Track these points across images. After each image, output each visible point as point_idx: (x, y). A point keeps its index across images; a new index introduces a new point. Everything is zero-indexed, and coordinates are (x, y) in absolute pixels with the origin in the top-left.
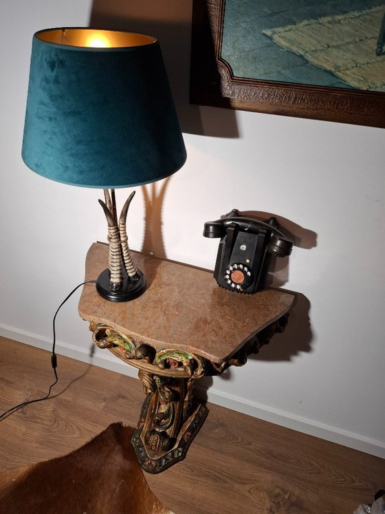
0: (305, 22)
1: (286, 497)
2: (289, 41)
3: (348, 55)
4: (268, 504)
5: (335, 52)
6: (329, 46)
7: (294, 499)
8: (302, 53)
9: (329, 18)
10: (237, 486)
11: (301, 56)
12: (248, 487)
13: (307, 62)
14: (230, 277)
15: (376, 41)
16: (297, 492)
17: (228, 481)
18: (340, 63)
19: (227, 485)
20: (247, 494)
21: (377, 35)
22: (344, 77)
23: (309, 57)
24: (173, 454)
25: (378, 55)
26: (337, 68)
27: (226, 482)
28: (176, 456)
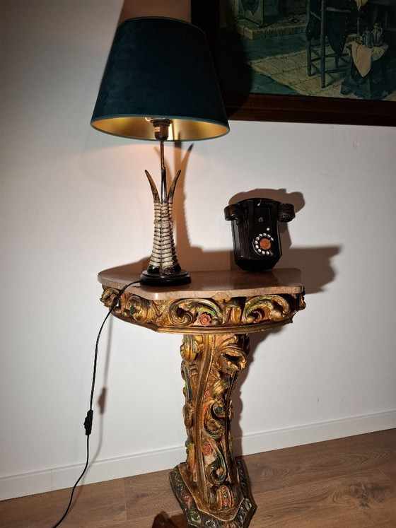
0: (268, 57)
1: (364, 488)
2: (261, 68)
3: (295, 76)
4: (356, 502)
5: (287, 75)
6: (284, 71)
7: (370, 486)
8: (270, 75)
9: (280, 56)
10: (320, 504)
11: (269, 77)
12: (330, 499)
13: (273, 80)
14: (259, 246)
15: (306, 69)
16: (366, 480)
17: (310, 505)
18: (291, 81)
19: (312, 509)
20: (335, 505)
21: (306, 65)
22: (296, 89)
23: (273, 78)
24: (245, 508)
25: (310, 76)
26: (291, 84)
27: (308, 507)
28: (248, 509)
